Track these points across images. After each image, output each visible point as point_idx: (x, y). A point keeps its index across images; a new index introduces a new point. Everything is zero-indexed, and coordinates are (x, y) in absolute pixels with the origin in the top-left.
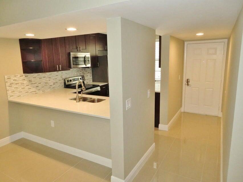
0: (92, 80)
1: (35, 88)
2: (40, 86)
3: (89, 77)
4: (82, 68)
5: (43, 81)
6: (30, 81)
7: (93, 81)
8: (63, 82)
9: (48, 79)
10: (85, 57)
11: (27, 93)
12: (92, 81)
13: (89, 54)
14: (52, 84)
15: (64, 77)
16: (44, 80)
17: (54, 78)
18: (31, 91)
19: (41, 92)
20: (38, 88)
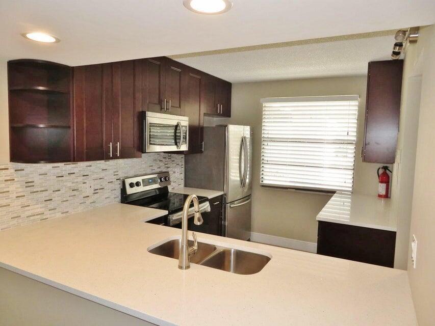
0: (183, 182)
1: (43, 205)
2: (57, 198)
3: (177, 175)
4: (165, 152)
5: (65, 184)
6: (29, 184)
7: (186, 186)
8: (118, 187)
9: (81, 179)
10: (176, 127)
11: (15, 221)
12: (182, 186)
13: (186, 118)
14: (90, 192)
15: (121, 175)
16: (68, 182)
17: (95, 176)
18: (29, 213)
19: (59, 215)
20: (51, 205)
